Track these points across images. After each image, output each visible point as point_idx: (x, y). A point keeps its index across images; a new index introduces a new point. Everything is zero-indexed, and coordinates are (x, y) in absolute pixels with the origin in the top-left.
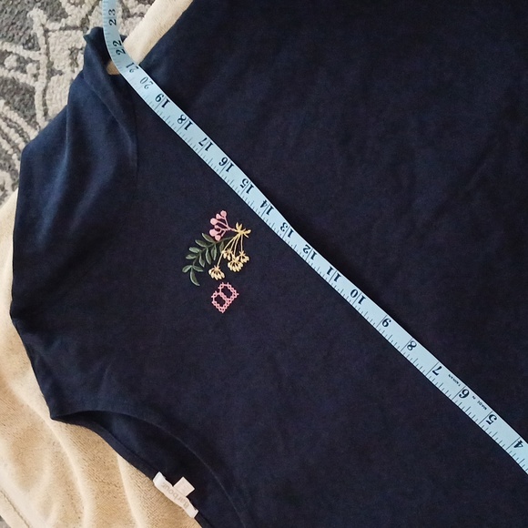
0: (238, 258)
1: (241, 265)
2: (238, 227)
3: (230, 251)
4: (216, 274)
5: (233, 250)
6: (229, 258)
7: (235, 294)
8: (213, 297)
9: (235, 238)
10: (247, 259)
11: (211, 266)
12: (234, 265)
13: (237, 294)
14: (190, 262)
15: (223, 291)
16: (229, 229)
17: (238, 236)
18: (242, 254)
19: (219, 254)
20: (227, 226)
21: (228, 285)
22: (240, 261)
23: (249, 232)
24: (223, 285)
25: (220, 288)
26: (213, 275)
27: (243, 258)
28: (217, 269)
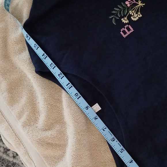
0: (137, 15)
1: (137, 18)
2: (140, 2)
3: (133, 11)
4: (125, 21)
5: (135, 11)
6: (132, 14)
7: (132, 30)
8: (122, 30)
9: (137, 6)
10: (141, 16)
11: (123, 17)
12: (134, 18)
13: (133, 30)
14: (113, 14)
15: (127, 28)
16: (135, 2)
17: (139, 5)
18: (139, 13)
19: (128, 12)
20: (134, 1)
21: (129, 26)
22: (137, 16)
23: (144, 4)
24: (127, 25)
25: (126, 27)
26: (123, 21)
27: (139, 15)
28: (126, 18)
